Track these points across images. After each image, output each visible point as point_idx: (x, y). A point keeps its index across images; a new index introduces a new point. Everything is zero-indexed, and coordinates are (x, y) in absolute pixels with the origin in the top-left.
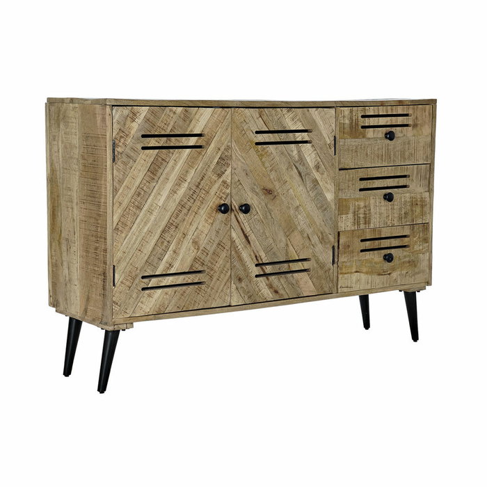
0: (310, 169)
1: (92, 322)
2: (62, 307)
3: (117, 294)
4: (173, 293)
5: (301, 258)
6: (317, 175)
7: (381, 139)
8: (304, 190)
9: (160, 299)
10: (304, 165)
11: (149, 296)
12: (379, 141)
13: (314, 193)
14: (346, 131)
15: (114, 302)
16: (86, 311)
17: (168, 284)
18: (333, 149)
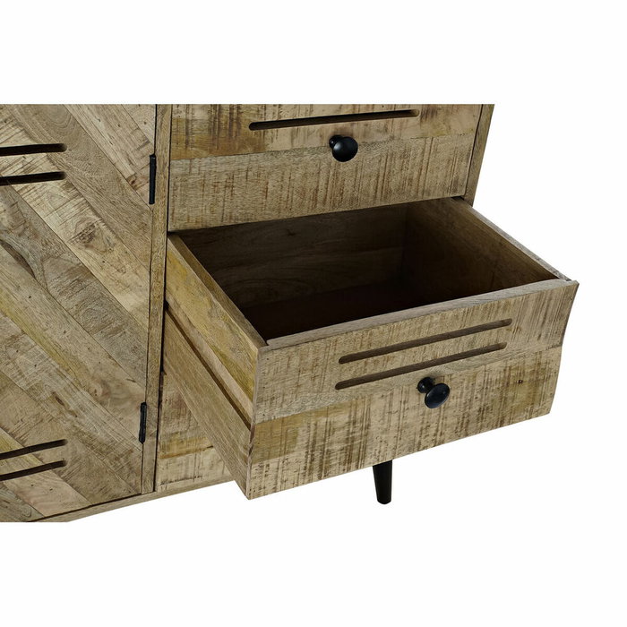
0: (61, 245)
5: (29, 444)
6: (85, 257)
7: (314, 151)
8: (39, 296)
10: (36, 235)
12: (308, 157)
13: (77, 298)
14: (194, 138)
18: (146, 188)
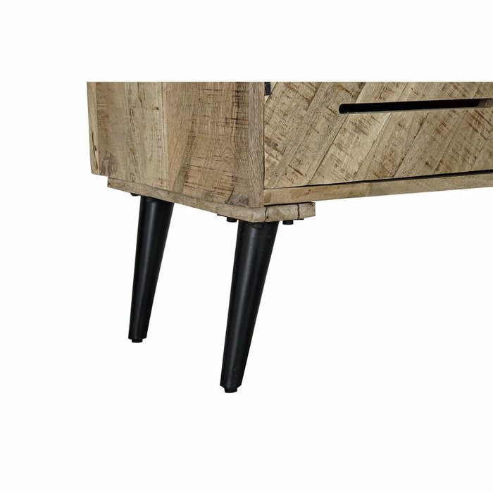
1: (202, 201)
2: (122, 173)
3: (276, 119)
4: (417, 125)
9: (385, 140)
11: (359, 128)
15: (267, 141)
16: (185, 173)
17: (405, 100)
